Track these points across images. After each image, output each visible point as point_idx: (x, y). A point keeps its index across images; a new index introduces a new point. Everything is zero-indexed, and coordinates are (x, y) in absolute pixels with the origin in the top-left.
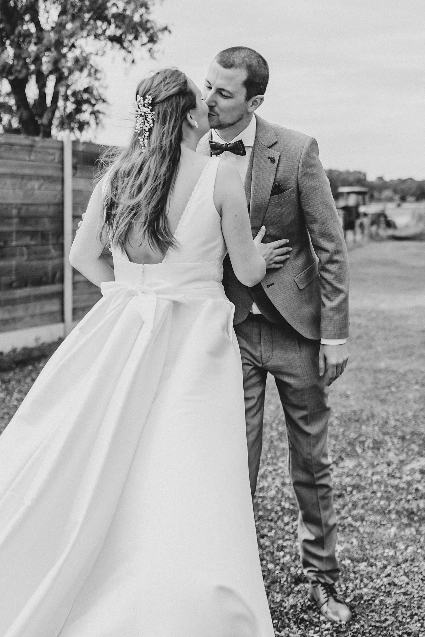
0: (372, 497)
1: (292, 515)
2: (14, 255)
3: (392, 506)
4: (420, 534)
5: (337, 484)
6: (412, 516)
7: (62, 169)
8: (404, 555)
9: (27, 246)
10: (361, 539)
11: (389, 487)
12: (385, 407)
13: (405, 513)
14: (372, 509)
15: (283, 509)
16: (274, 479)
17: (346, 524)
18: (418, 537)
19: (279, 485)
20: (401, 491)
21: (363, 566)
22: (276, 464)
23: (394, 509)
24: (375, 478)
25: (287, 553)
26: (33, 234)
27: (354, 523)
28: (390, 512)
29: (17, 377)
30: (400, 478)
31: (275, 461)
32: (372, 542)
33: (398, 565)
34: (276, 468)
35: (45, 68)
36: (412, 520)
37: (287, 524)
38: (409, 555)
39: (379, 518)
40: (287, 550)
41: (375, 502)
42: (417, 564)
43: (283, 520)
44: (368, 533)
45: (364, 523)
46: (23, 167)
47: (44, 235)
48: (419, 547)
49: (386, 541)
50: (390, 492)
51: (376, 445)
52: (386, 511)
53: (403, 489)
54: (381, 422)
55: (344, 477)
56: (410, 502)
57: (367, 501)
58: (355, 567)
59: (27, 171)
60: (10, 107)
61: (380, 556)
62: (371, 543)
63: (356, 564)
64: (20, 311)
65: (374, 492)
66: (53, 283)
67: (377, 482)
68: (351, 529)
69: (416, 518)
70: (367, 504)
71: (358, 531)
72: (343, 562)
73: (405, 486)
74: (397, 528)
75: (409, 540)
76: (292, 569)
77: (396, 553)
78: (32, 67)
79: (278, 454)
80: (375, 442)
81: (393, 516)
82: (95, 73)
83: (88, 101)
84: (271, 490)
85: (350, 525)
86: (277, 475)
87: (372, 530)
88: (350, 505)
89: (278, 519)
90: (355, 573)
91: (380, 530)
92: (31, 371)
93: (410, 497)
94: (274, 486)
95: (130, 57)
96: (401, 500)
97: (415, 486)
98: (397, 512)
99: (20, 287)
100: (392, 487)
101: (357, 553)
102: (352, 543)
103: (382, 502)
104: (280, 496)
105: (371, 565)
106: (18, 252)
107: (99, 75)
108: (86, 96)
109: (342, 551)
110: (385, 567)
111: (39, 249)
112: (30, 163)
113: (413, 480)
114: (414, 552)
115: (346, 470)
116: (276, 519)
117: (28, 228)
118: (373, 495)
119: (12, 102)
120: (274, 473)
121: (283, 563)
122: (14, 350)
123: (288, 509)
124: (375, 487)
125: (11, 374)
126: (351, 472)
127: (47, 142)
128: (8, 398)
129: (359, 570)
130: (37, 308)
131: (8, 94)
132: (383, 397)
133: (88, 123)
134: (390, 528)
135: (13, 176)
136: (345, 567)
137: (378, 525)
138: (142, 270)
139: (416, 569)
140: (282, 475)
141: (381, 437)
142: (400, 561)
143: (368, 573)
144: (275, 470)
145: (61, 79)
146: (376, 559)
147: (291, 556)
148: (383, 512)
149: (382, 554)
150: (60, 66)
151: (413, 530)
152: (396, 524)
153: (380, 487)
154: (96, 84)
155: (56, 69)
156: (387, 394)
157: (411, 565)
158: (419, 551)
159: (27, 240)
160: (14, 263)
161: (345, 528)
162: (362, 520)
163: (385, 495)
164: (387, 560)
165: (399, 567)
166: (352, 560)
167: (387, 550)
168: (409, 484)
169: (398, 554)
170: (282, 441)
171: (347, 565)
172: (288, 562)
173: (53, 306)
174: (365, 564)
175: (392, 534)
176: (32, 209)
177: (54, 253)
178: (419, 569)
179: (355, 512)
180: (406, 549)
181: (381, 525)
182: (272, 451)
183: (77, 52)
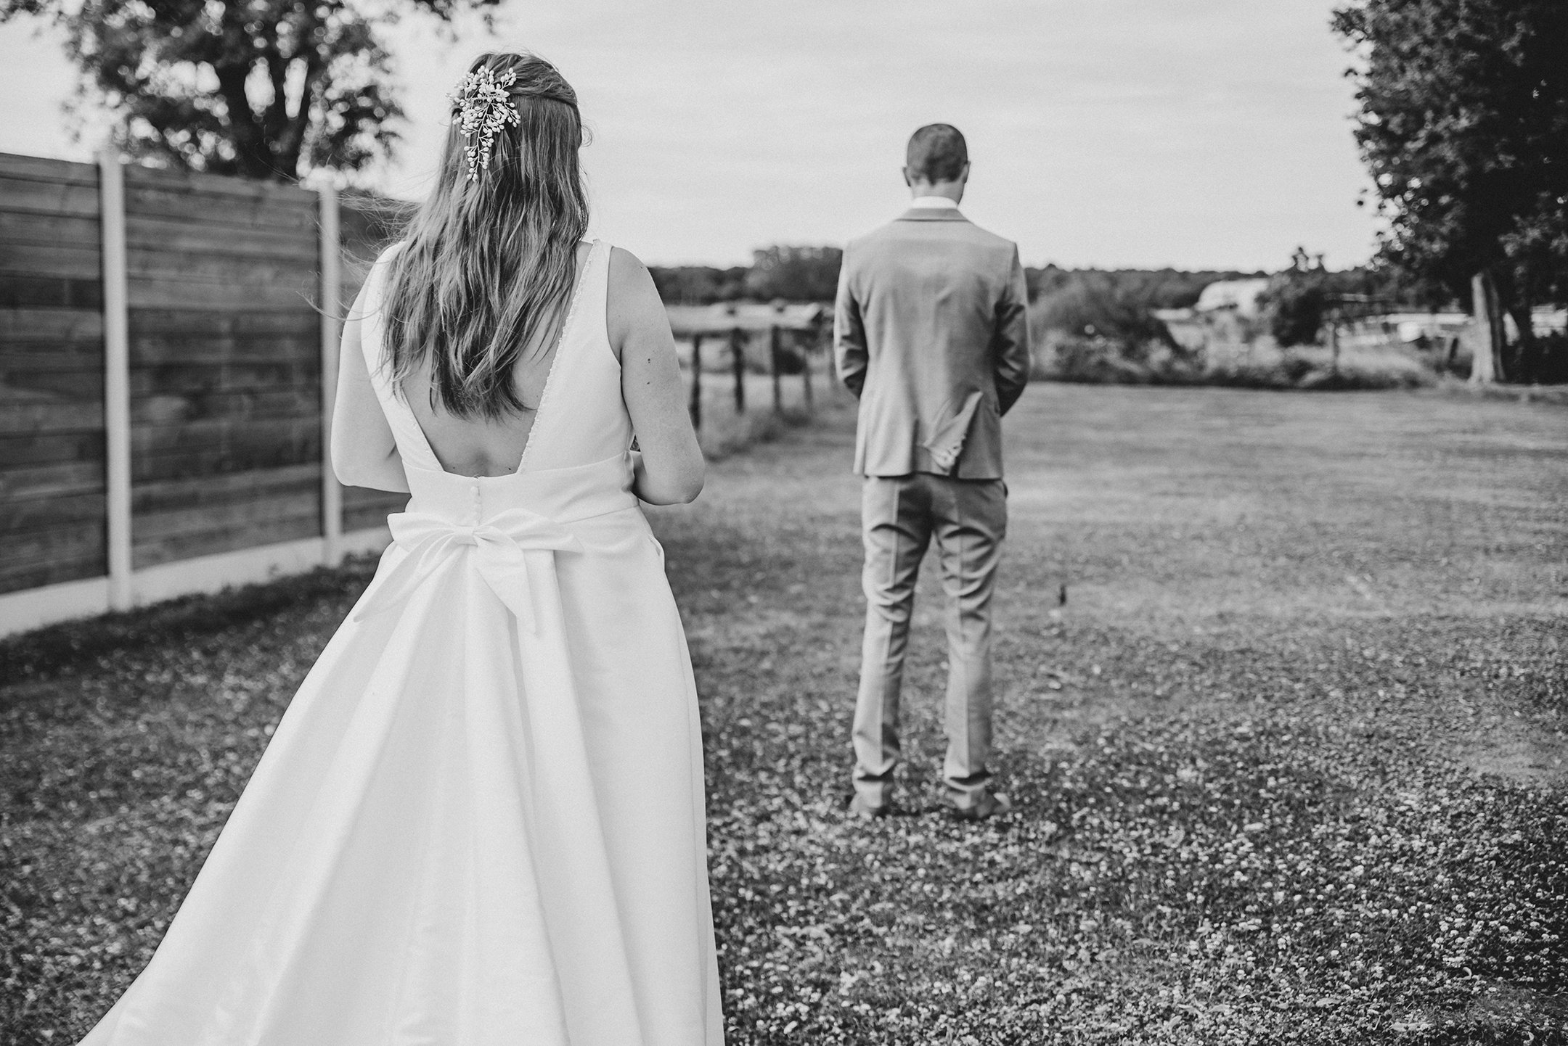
0: (908, 878)
1: (758, 914)
2: (224, 410)
3: (947, 894)
4: (1000, 951)
5: (843, 851)
6: (985, 914)
7: (318, 245)
8: (970, 991)
9: (251, 392)
10: (889, 959)
11: (940, 856)
12: (930, 702)
13: (970, 908)
14: (908, 901)
15: (742, 901)
16: (723, 842)
17: (860, 931)
18: (996, 956)
19: (734, 855)
20: (962, 866)
21: (893, 1014)
22: (728, 814)
23: (949, 901)
24: (913, 839)
25: (750, 991)
26: (262, 369)
27: (875, 930)
28: (941, 906)
29: (232, 644)
30: (961, 839)
31: (726, 806)
32: (910, 968)
33: (959, 1012)
34: (728, 819)
35: (284, 45)
36: (983, 921)
37: (750, 931)
38: (979, 992)
39: (921, 918)
40: (750, 985)
41: (915, 888)
42: (995, 1011)
43: (741, 925)
44: (902, 949)
45: (894, 929)
46: (242, 239)
47: (281, 371)
48: (997, 975)
49: (937, 965)
50: (941, 867)
51: (915, 775)
52: (936, 905)
53: (966, 860)
54: (922, 729)
55: (855, 838)
56: (980, 887)
57: (898, 886)
58: (878, 1018)
59: (249, 248)
60: (216, 120)
61: (924, 995)
62: (907, 968)
63: (880, 1010)
64: (237, 516)
65: (912, 868)
66: (302, 461)
67: (917, 846)
68: (870, 940)
69: (991, 919)
70: (899, 891)
71: (884, 944)
72: (856, 1008)
73: (968, 855)
74: (956, 939)
75: (980, 963)
76: (760, 1023)
77: (954, 989)
78: (260, 43)
79: (732, 792)
80: (912, 768)
81: (949, 915)
82: (379, 58)
83: (368, 113)
84: (720, 864)
85: (868, 933)
86: (730, 834)
87: (908, 942)
88: (867, 894)
89: (733, 921)
90: (878, 1029)
91: (924, 942)
92: (260, 631)
93: (978, 877)
94: (724, 855)
95: (446, 27)
96: (961, 882)
97: (987, 856)
98: (956, 907)
99: (236, 470)
100: (946, 857)
101: (882, 989)
102: (873, 968)
103: (927, 888)
104: (735, 875)
105: (909, 1014)
106: (232, 402)
107: (388, 63)
108: (365, 102)
109: (854, 986)
110: (935, 1017)
111: (275, 397)
112: (253, 233)
113: (984, 843)
114: (988, 986)
115: (859, 824)
116: (729, 921)
117: (253, 357)
118: (909, 873)
119: (220, 109)
120: (724, 831)
121: (743, 1011)
122: (227, 591)
123: (752, 901)
124: (913, 857)
125: (220, 638)
126: (868, 829)
127: (287, 192)
128: (214, 685)
129: (888, 1024)
130: (269, 509)
131: (213, 95)
132: (926, 680)
133: (369, 155)
134: (943, 939)
135: (220, 256)
136: (859, 1018)
137: (921, 931)
138: (474, 489)
139: (993, 1021)
140: (739, 833)
141: (924, 759)
142: (963, 1003)
143: (902, 1029)
144: (725, 825)
145: (317, 68)
146: (917, 1002)
147: (757, 997)
148: (930, 907)
149: (929, 991)
150: (312, 40)
151: (986, 942)
152: (954, 929)
153: (923, 857)
154: (383, 80)
155: (305, 48)
156: (933, 675)
157: (984, 1012)
158: (998, 984)
159: (249, 380)
160: (224, 424)
161: (858, 939)
162: (891, 923)
163: (932, 873)
164: (938, 1003)
165: (961, 1017)
166: (873, 1003)
167: (937, 984)
168: (976, 850)
169: (959, 990)
170: (738, 769)
171: (863, 1013)
172: (752, 1009)
173: (302, 506)
174: (897, 1011)
175: (947, 952)
176: (260, 320)
177: (303, 404)
178: (999, 1020)
179: (877, 908)
180: (974, 980)
181: (925, 930)
182: (721, 787)
183: (345, 17)
